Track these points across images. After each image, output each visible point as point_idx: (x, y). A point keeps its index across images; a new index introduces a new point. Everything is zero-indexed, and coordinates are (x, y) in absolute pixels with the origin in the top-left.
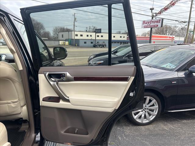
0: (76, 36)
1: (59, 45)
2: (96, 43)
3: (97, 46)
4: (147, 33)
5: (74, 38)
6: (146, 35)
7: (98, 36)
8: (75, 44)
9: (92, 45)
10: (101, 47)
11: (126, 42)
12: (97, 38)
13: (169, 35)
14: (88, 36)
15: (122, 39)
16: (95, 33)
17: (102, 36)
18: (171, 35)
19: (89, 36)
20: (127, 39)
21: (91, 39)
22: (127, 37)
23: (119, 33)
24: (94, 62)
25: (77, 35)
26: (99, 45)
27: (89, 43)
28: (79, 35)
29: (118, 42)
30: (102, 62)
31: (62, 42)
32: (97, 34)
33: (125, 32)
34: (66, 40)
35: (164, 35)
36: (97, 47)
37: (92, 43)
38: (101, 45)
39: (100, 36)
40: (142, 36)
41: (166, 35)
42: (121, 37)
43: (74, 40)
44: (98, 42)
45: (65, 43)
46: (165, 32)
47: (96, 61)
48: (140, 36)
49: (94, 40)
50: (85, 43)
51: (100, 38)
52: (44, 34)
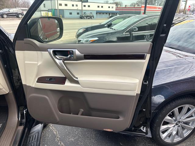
0: (59, 5)
1: (41, 16)
2: (83, 14)
3: (84, 17)
4: (135, 3)
5: (58, 8)
6: (135, 5)
7: (85, 6)
8: (59, 15)
9: (79, 16)
10: (89, 19)
11: (114, 13)
12: (84, 8)
13: (157, 5)
14: (73, 5)
15: (110, 9)
16: (81, 2)
17: (89, 6)
18: (159, 5)
19: (75, 5)
20: (116, 10)
21: (77, 10)
22: (116, 8)
23: (107, 3)
24: (85, 39)
25: (61, 5)
26: (87, 17)
27: (75, 14)
28: (63, 5)
29: (106, 13)
30: (97, 39)
31: (44, 12)
32: (84, 4)
33: (113, 2)
34: (48, 11)
35: (153, 5)
36: (84, 19)
37: (78, 14)
38: (88, 16)
39: (87, 6)
40: (130, 6)
41: (155, 5)
42: (109, 7)
43: (58, 10)
44: (84, 13)
45: (48, 14)
46: (154, 2)
47: (88, 38)
48: (129, 7)
49: (80, 10)
50: (71, 14)
51: (87, 8)
52: (23, 3)
